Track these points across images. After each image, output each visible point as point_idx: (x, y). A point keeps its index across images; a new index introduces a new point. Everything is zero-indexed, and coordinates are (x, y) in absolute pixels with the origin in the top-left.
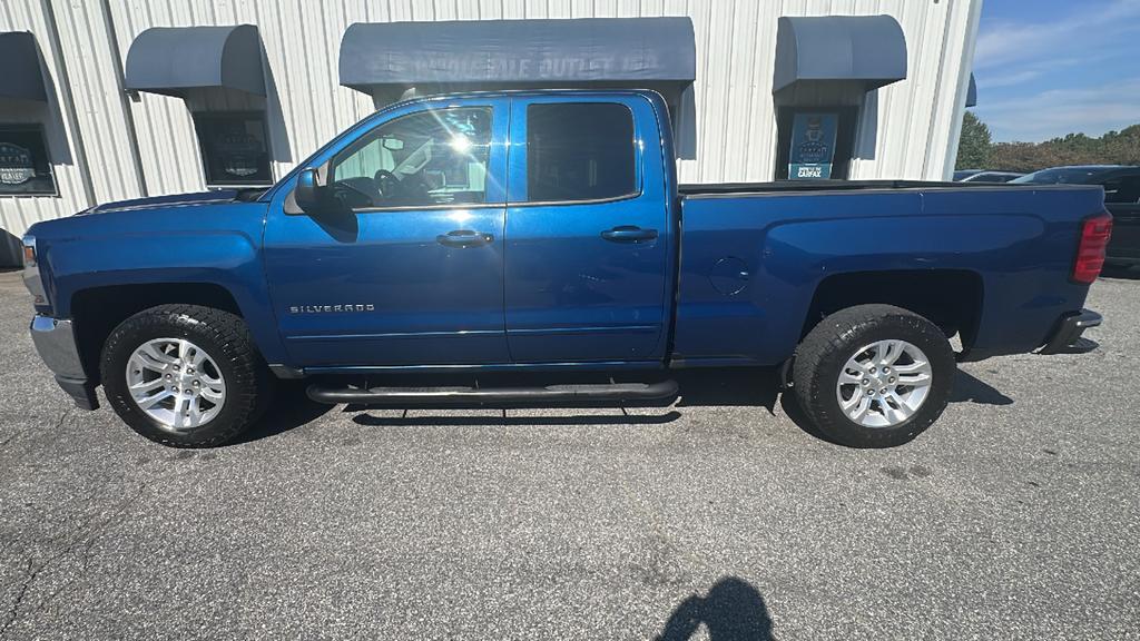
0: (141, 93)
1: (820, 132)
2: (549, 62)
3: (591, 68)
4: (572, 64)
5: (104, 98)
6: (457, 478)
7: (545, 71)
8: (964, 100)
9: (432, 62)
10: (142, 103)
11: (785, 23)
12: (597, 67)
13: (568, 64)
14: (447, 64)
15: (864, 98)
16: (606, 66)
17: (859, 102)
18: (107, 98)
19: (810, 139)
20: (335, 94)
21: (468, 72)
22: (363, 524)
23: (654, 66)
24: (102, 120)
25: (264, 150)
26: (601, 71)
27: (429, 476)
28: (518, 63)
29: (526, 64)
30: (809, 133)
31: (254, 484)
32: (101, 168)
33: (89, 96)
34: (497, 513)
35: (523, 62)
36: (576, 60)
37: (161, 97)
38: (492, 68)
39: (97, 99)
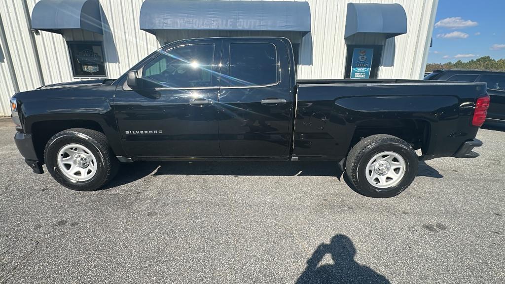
0: (39, 31)
1: (365, 57)
2: (242, 21)
3: (262, 24)
4: (253, 23)
5: (21, 33)
6: (210, 235)
7: (240, 25)
8: (429, 45)
9: (185, 19)
10: (40, 36)
11: (350, 6)
12: (265, 24)
13: (251, 22)
14: (193, 21)
15: (385, 41)
16: (269, 23)
17: (383, 44)
18: (22, 33)
19: (361, 60)
20: (137, 34)
21: (203, 25)
22: (161, 265)
23: (292, 24)
24: (20, 44)
26: (267, 26)
27: (195, 234)
28: (227, 21)
29: (231, 21)
30: (360, 57)
31: (100, 241)
32: (20, 68)
33: (13, 32)
34: (234, 256)
35: (229, 20)
36: (255, 20)
37: (50, 33)
38: (215, 23)
39: (17, 33)
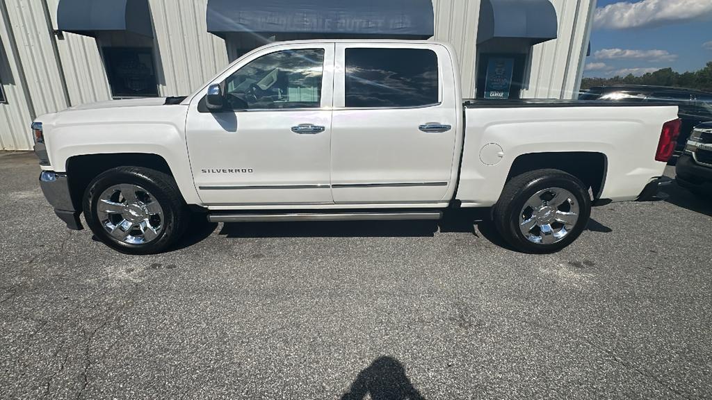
1: (503, 70)
2: (344, 21)
3: (370, 26)
4: (358, 23)
5: (37, 35)
7: (341, 27)
8: (586, 51)
9: (269, 18)
12: (374, 25)
13: (355, 23)
14: (278, 21)
15: (529, 49)
16: (380, 25)
17: (527, 52)
18: (40, 35)
19: (498, 74)
21: (292, 26)
23: (408, 26)
25: (152, 74)
26: (376, 28)
28: (324, 21)
29: (329, 22)
30: (497, 70)
33: (27, 34)
35: (327, 20)
36: (360, 20)
37: (79, 36)
38: (308, 24)
39: (33, 36)
